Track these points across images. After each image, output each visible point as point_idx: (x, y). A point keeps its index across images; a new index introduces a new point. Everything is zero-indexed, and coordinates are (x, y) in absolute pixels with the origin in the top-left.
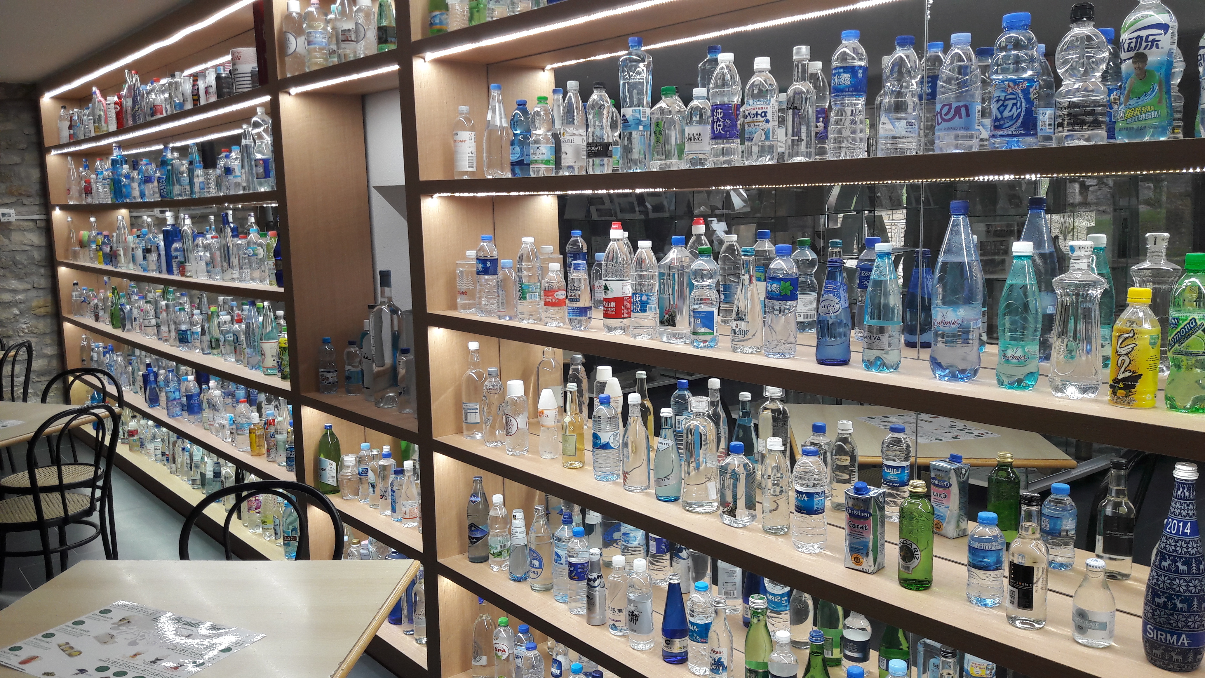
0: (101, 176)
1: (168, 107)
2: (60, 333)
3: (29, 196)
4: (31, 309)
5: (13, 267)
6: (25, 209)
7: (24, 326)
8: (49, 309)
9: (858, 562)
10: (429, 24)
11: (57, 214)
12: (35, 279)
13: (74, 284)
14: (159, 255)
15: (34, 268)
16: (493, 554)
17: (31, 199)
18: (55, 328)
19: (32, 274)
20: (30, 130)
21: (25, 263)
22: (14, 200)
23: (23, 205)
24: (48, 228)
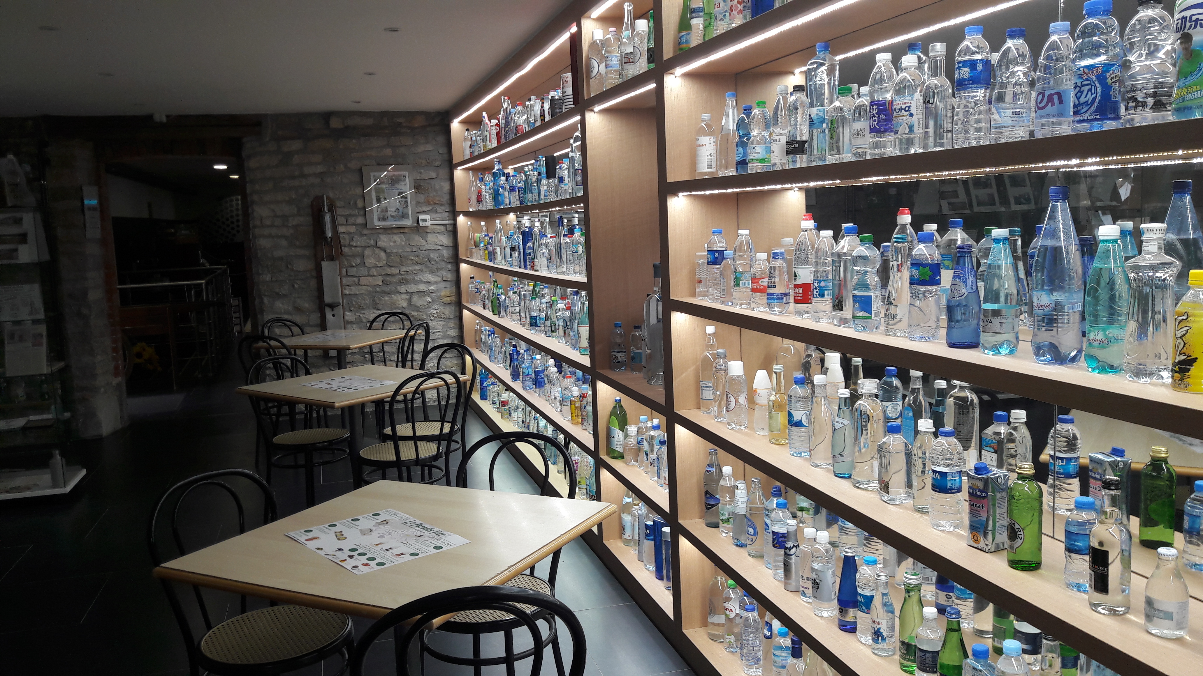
0: (488, 187)
1: (526, 126)
2: (460, 317)
3: (442, 205)
4: (440, 298)
5: (428, 263)
6: (439, 215)
7: (435, 312)
8: (453, 298)
9: (977, 541)
10: (678, 44)
11: (461, 220)
12: (444, 273)
13: (471, 278)
14: (520, 252)
15: (443, 264)
16: (722, 520)
17: (443, 208)
18: (458, 314)
19: (441, 269)
20: (443, 150)
21: (437, 260)
22: (431, 208)
23: (437, 212)
24: (454, 231)
